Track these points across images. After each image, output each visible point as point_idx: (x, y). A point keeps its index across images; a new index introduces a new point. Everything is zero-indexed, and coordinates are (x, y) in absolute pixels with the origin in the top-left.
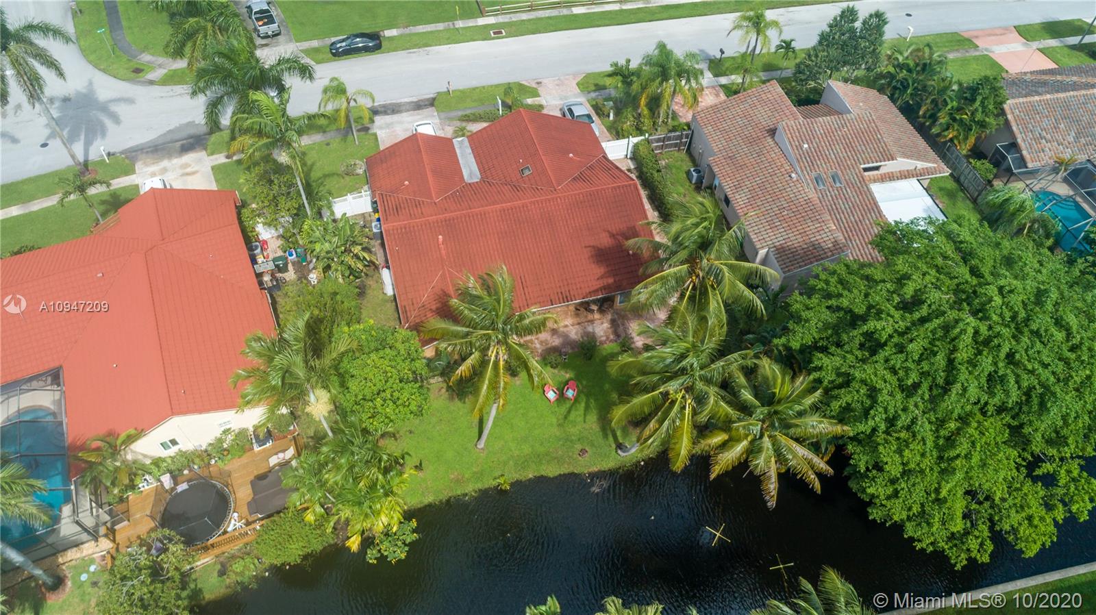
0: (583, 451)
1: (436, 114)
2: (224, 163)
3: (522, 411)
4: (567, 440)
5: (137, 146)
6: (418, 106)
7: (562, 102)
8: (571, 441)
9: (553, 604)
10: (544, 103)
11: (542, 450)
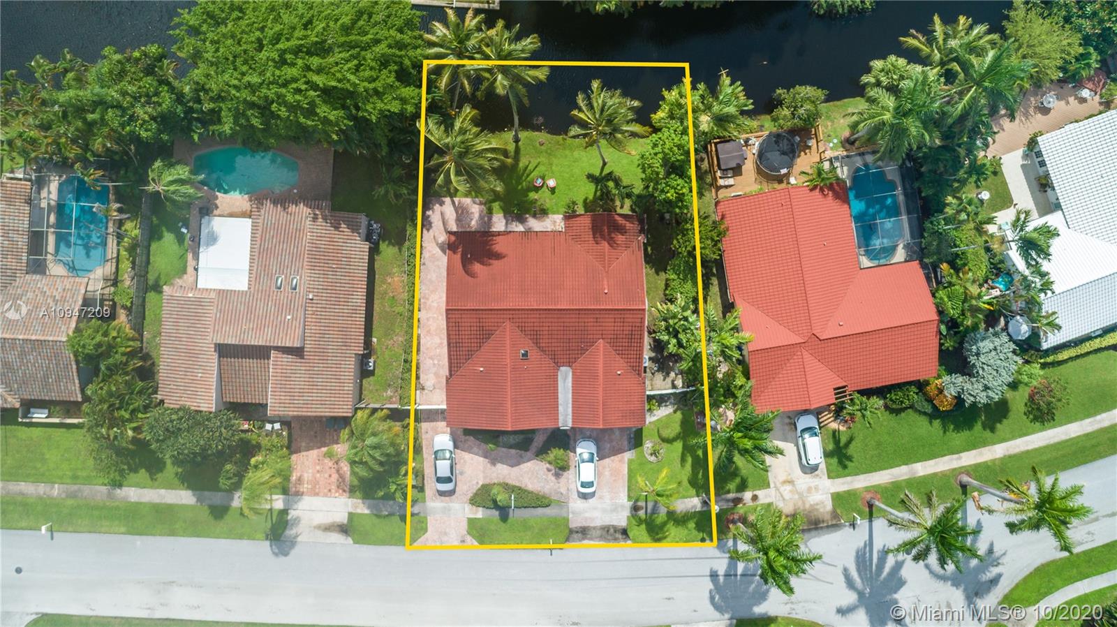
0: (542, 144)
1: (571, 516)
2: (760, 489)
3: (573, 179)
4: (550, 154)
5: (832, 532)
6: (584, 532)
7: (451, 505)
8: (546, 152)
9: (599, 8)
10: (468, 507)
11: (567, 152)
